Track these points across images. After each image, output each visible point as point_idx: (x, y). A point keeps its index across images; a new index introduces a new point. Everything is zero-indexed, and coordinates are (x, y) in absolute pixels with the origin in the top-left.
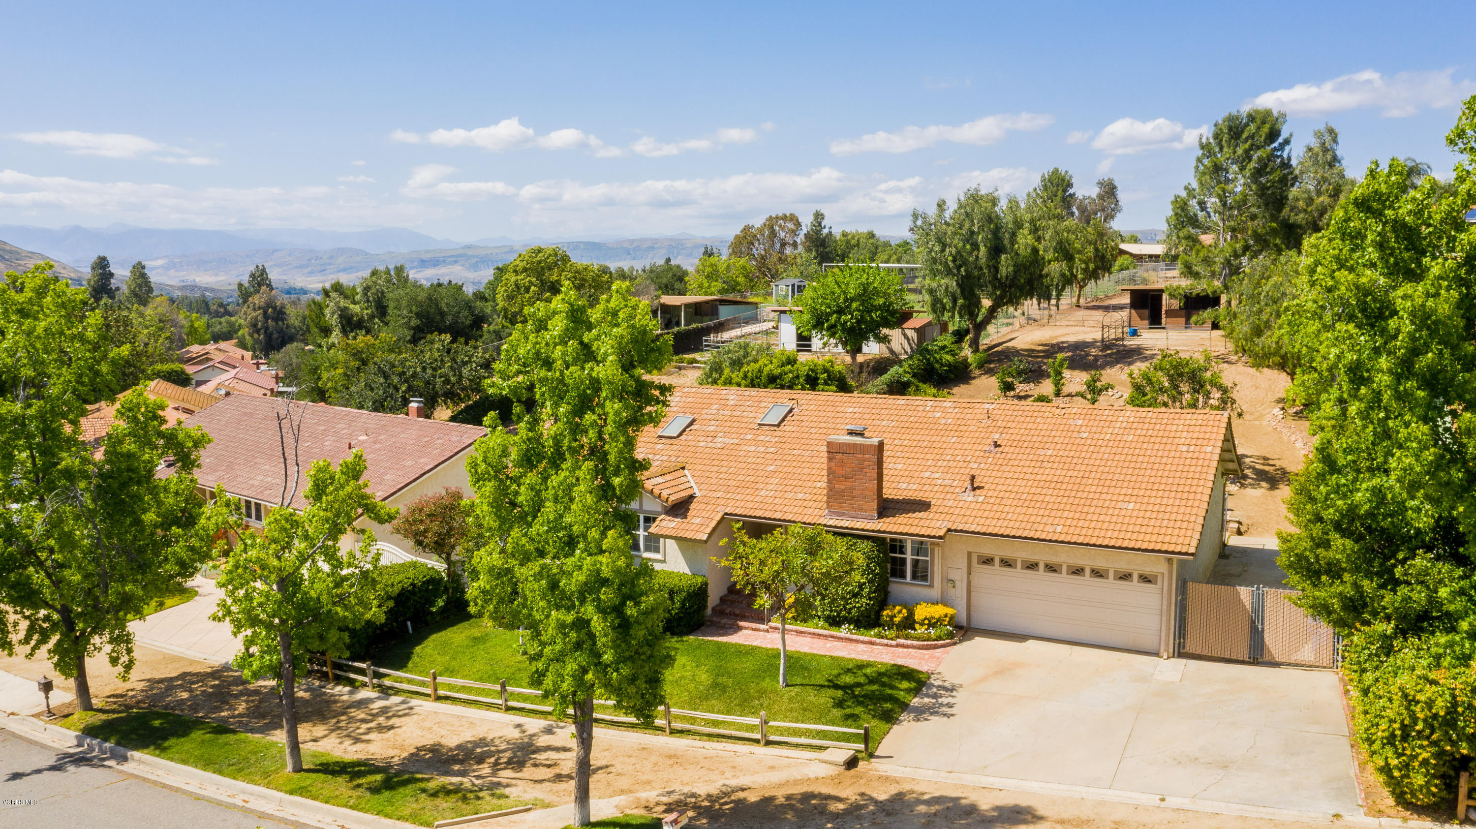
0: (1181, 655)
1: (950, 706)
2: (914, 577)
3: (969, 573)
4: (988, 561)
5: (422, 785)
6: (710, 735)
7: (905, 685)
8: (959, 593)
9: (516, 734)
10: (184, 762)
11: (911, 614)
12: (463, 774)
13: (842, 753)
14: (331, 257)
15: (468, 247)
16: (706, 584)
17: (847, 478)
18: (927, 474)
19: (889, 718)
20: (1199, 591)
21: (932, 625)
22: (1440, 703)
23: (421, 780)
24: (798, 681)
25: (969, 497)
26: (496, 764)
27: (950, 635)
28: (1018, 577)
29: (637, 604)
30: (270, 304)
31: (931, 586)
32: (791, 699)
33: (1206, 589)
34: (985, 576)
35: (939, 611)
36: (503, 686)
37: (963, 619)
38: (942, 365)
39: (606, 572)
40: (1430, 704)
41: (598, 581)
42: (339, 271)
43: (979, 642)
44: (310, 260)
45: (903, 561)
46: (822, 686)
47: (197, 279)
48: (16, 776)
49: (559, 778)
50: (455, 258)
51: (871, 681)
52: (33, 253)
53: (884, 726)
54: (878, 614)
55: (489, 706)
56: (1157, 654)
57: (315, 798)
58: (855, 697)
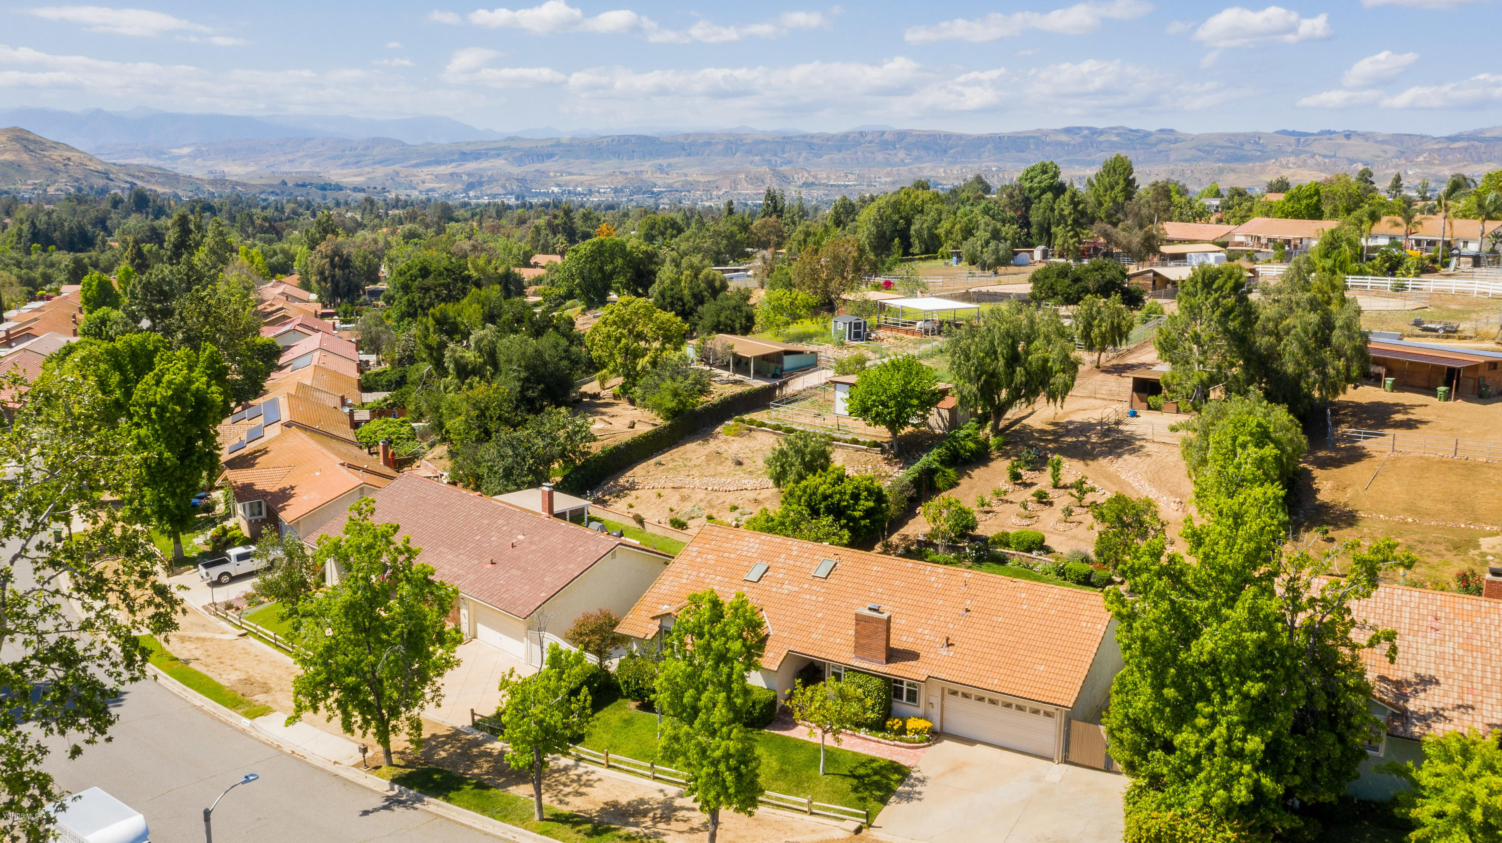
0: (1066, 762)
1: (920, 793)
2: (908, 699)
3: (943, 699)
4: (955, 693)
5: (616, 833)
6: (778, 806)
7: (896, 777)
8: (935, 713)
9: (661, 797)
10: (468, 808)
11: (904, 724)
12: (636, 825)
13: (853, 824)
14: (367, 148)
15: (512, 139)
16: (776, 697)
17: (868, 637)
18: (920, 630)
19: (884, 801)
20: (1078, 726)
21: (917, 733)
22: (1153, 830)
23: (615, 829)
24: (831, 771)
25: (944, 652)
26: (654, 818)
27: (928, 740)
28: (971, 705)
29: (747, 767)
30: (336, 252)
31: (918, 706)
32: (826, 784)
33: (1082, 725)
34: (953, 703)
35: (922, 724)
36: (652, 764)
37: (938, 727)
38: (966, 451)
39: (732, 751)
40: (1148, 830)
41: (727, 756)
42: (375, 163)
43: (947, 744)
44: (344, 151)
45: (902, 689)
46: (846, 776)
47: (226, 170)
48: (366, 813)
49: (692, 830)
50: (497, 151)
51: (876, 772)
52: (58, 143)
53: (880, 805)
54: (884, 724)
55: (642, 775)
56: (1051, 760)
57: (556, 838)
58: (864, 784)
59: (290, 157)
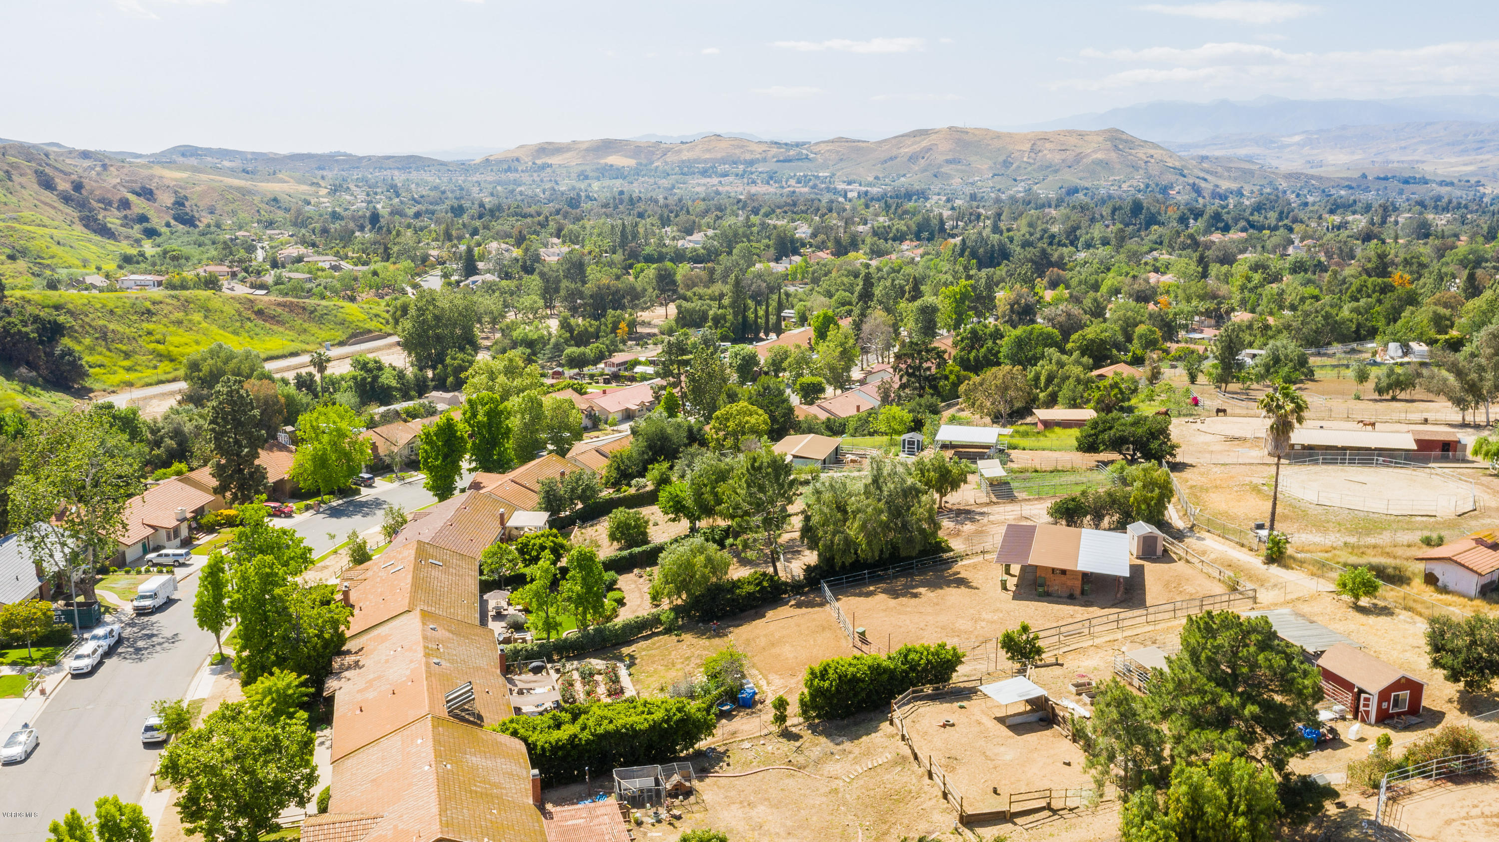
44: (1466, 135)
47: (1330, 158)
59: (1403, 144)
